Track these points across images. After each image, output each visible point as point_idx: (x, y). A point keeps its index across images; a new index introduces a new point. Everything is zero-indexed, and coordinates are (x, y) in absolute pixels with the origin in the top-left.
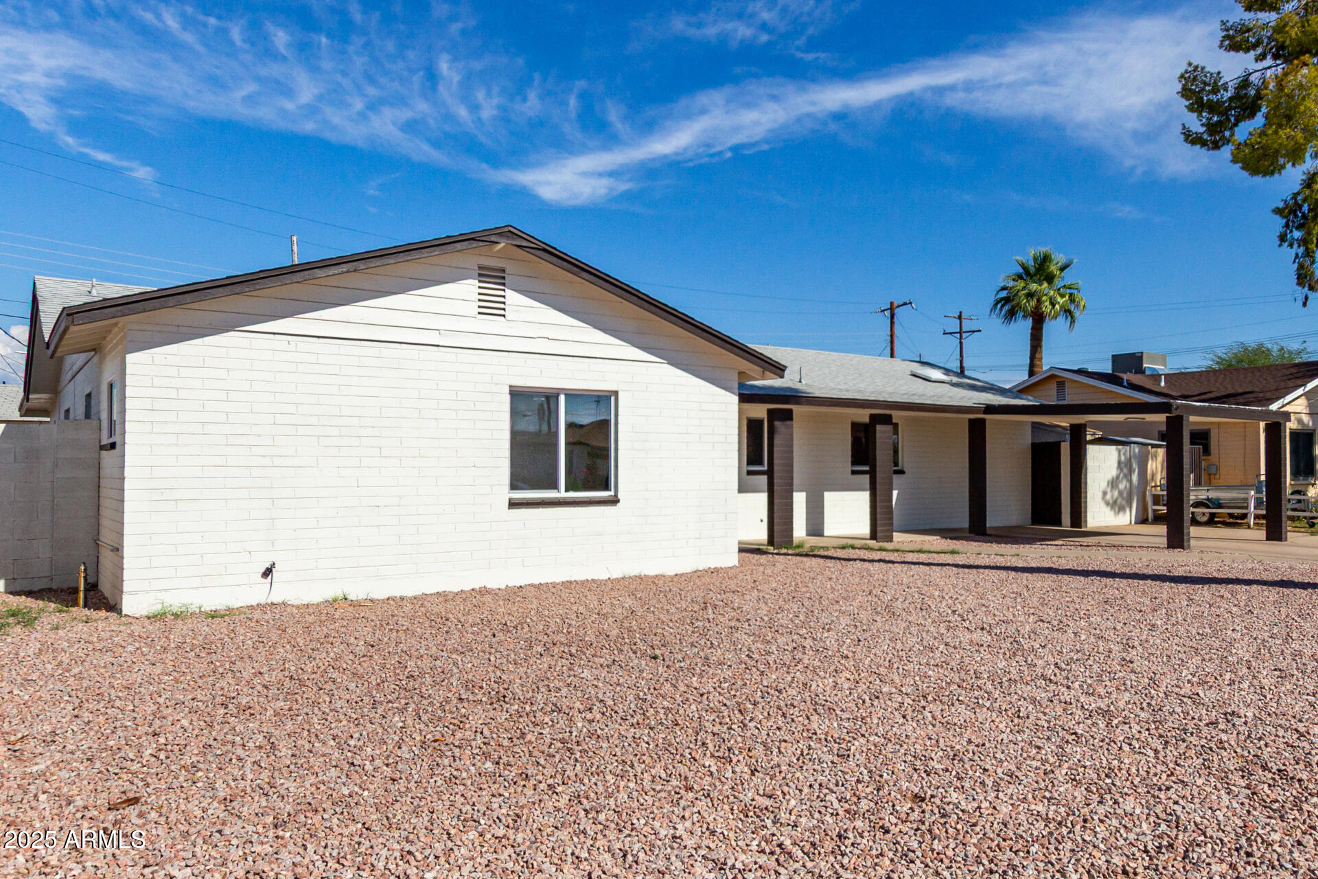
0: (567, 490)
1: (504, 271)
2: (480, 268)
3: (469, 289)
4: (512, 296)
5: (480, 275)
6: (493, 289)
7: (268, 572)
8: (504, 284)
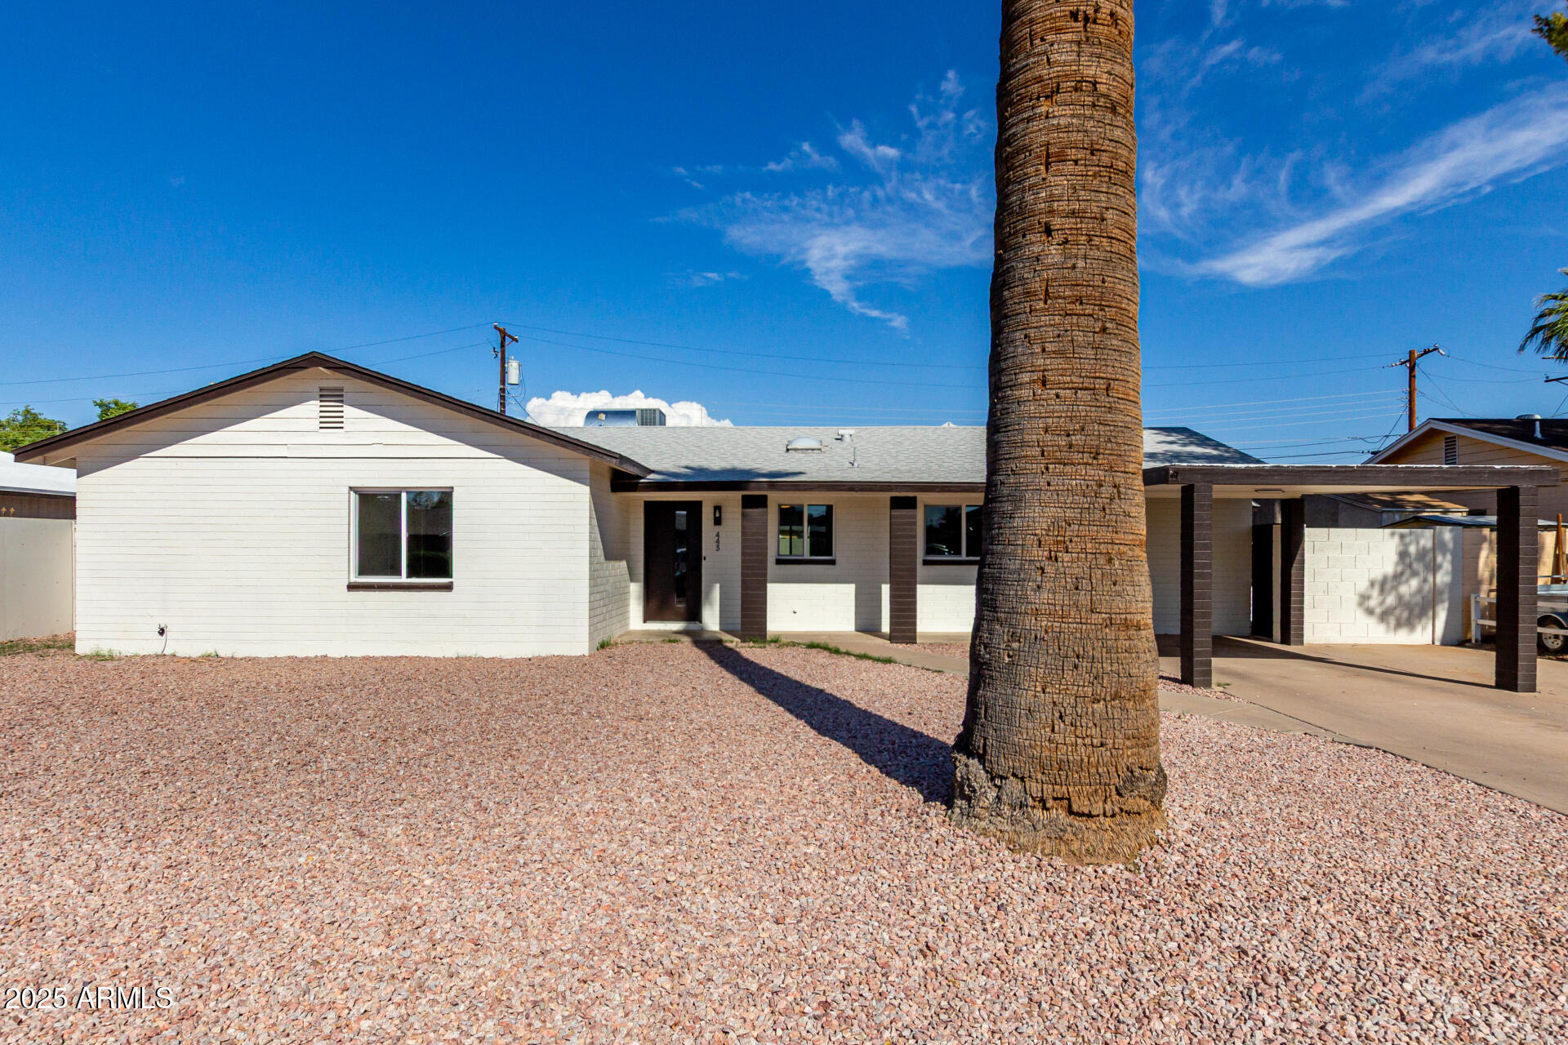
0: (409, 576)
1: (342, 390)
2: (321, 390)
3: (311, 409)
4: (348, 411)
5: (321, 396)
6: (332, 406)
7: (162, 632)
8: (342, 401)
